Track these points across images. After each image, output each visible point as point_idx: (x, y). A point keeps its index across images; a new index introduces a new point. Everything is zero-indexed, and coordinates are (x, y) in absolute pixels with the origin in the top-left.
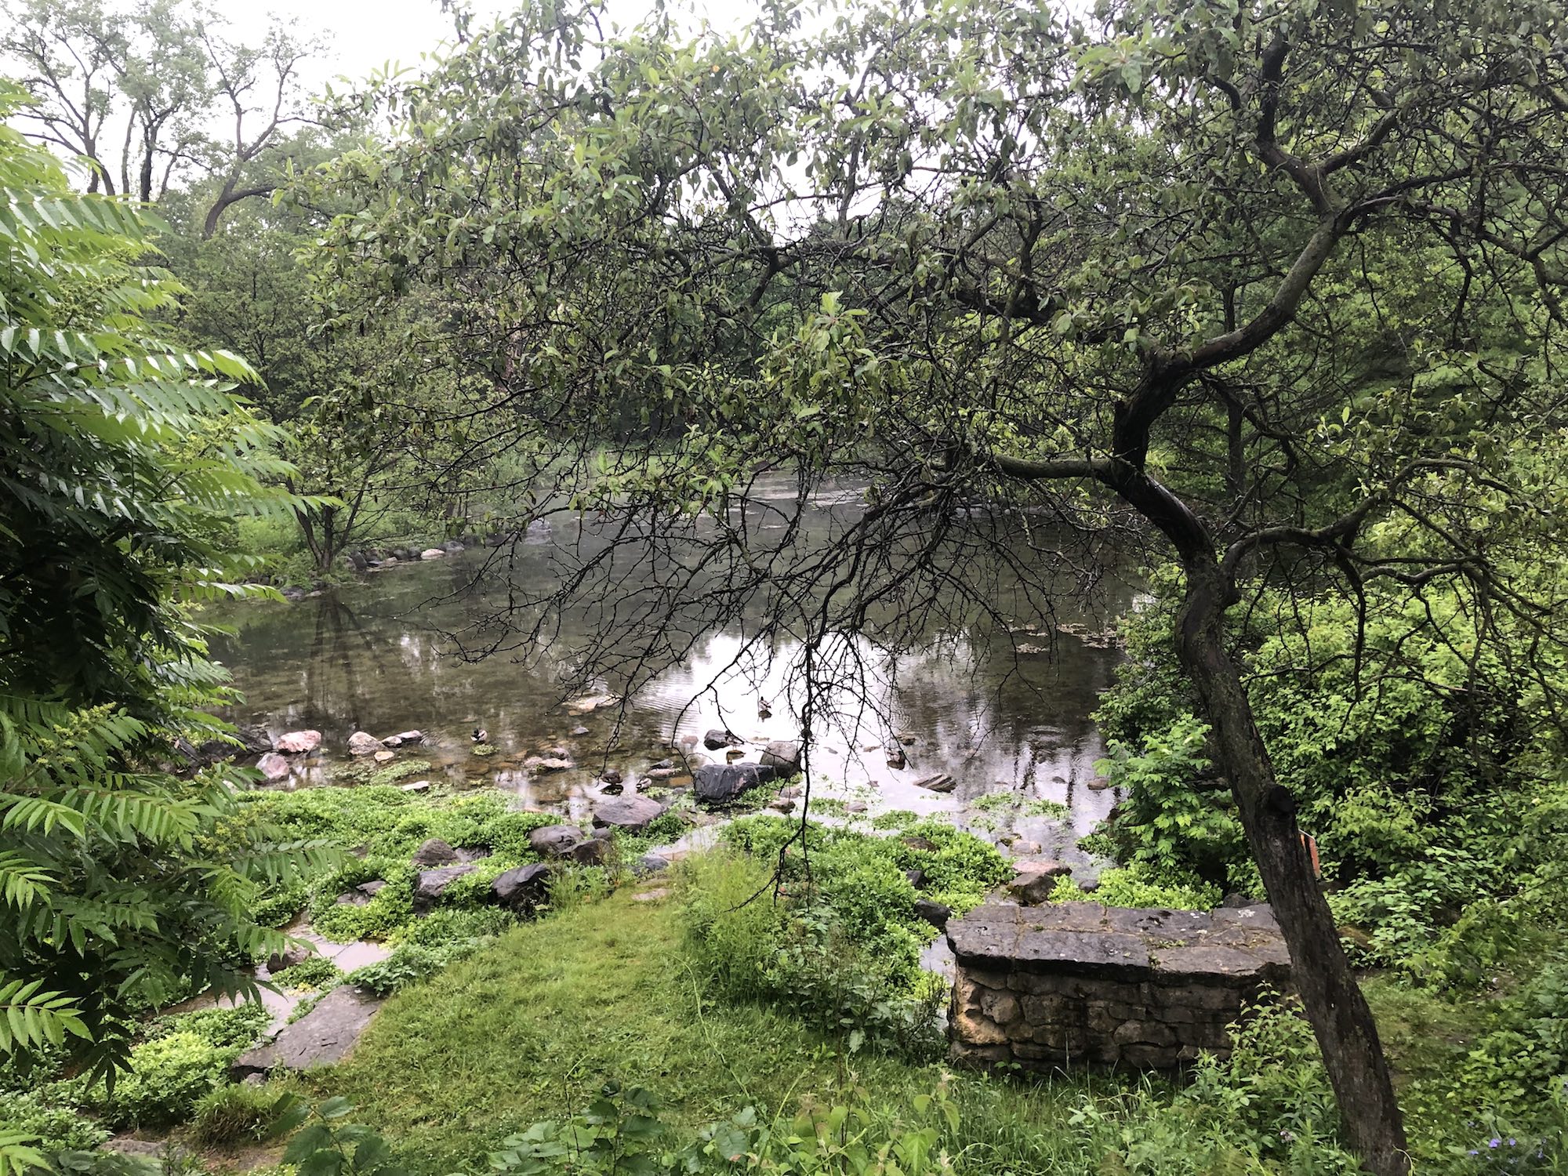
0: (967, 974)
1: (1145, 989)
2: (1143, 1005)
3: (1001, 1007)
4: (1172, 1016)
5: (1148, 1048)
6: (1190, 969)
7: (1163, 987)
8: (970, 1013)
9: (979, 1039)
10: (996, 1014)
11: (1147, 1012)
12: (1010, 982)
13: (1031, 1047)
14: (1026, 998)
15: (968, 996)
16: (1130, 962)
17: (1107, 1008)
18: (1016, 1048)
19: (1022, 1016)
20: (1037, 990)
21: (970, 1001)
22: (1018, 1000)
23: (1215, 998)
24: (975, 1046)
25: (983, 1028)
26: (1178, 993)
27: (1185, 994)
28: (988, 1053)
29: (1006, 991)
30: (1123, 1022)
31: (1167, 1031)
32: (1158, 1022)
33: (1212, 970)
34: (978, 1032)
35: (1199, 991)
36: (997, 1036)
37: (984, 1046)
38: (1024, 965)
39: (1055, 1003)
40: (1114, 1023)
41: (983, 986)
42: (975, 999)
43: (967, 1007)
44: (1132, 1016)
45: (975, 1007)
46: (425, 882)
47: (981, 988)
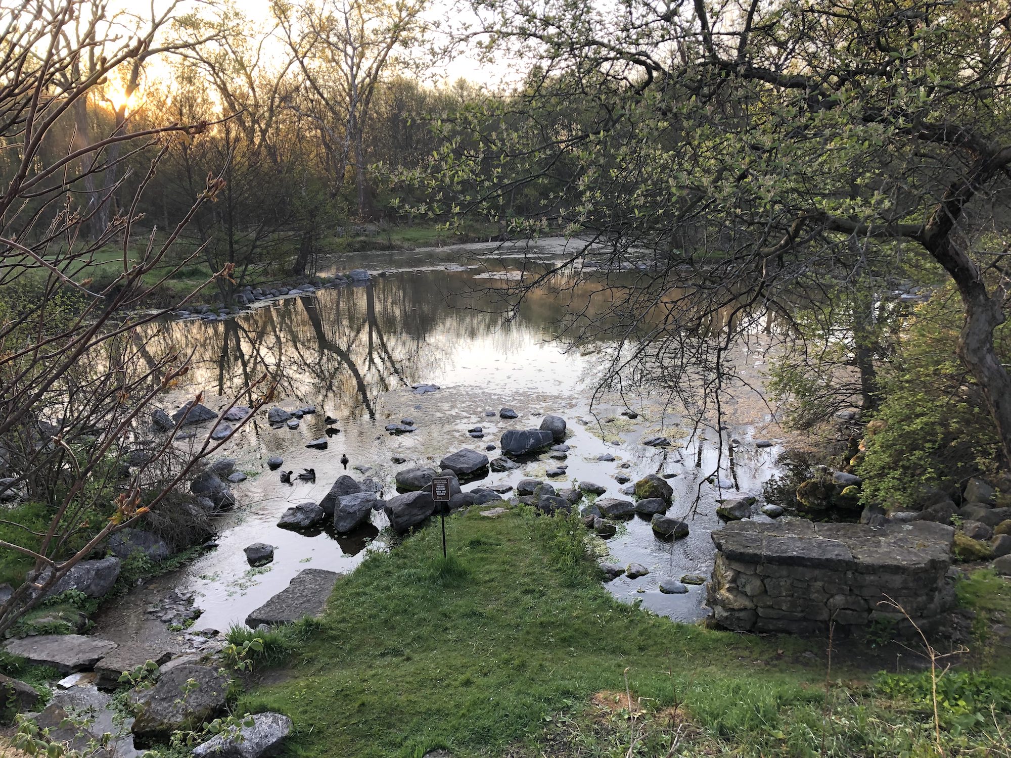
0: (729, 565)
1: (850, 575)
2: (846, 584)
3: (752, 586)
4: (866, 593)
5: (847, 612)
6: (881, 562)
7: (862, 573)
8: (729, 590)
9: (736, 605)
10: (748, 589)
11: (851, 590)
12: (759, 569)
13: (770, 611)
14: (769, 579)
15: (729, 578)
16: (840, 558)
17: (823, 587)
18: (760, 611)
19: (766, 591)
20: (778, 575)
21: (730, 582)
22: (762, 581)
23: (897, 581)
24: (733, 610)
25: (739, 599)
26: (872, 578)
27: (877, 578)
28: (742, 615)
29: (756, 574)
30: (832, 596)
31: (862, 602)
32: (857, 595)
33: (895, 563)
34: (735, 601)
35: (887, 577)
36: (747, 603)
37: (740, 610)
38: (770, 560)
39: (788, 583)
40: (828, 596)
41: (739, 572)
42: (733, 581)
43: (727, 586)
44: (841, 592)
45: (733, 585)
46: (344, 503)
47: (738, 574)
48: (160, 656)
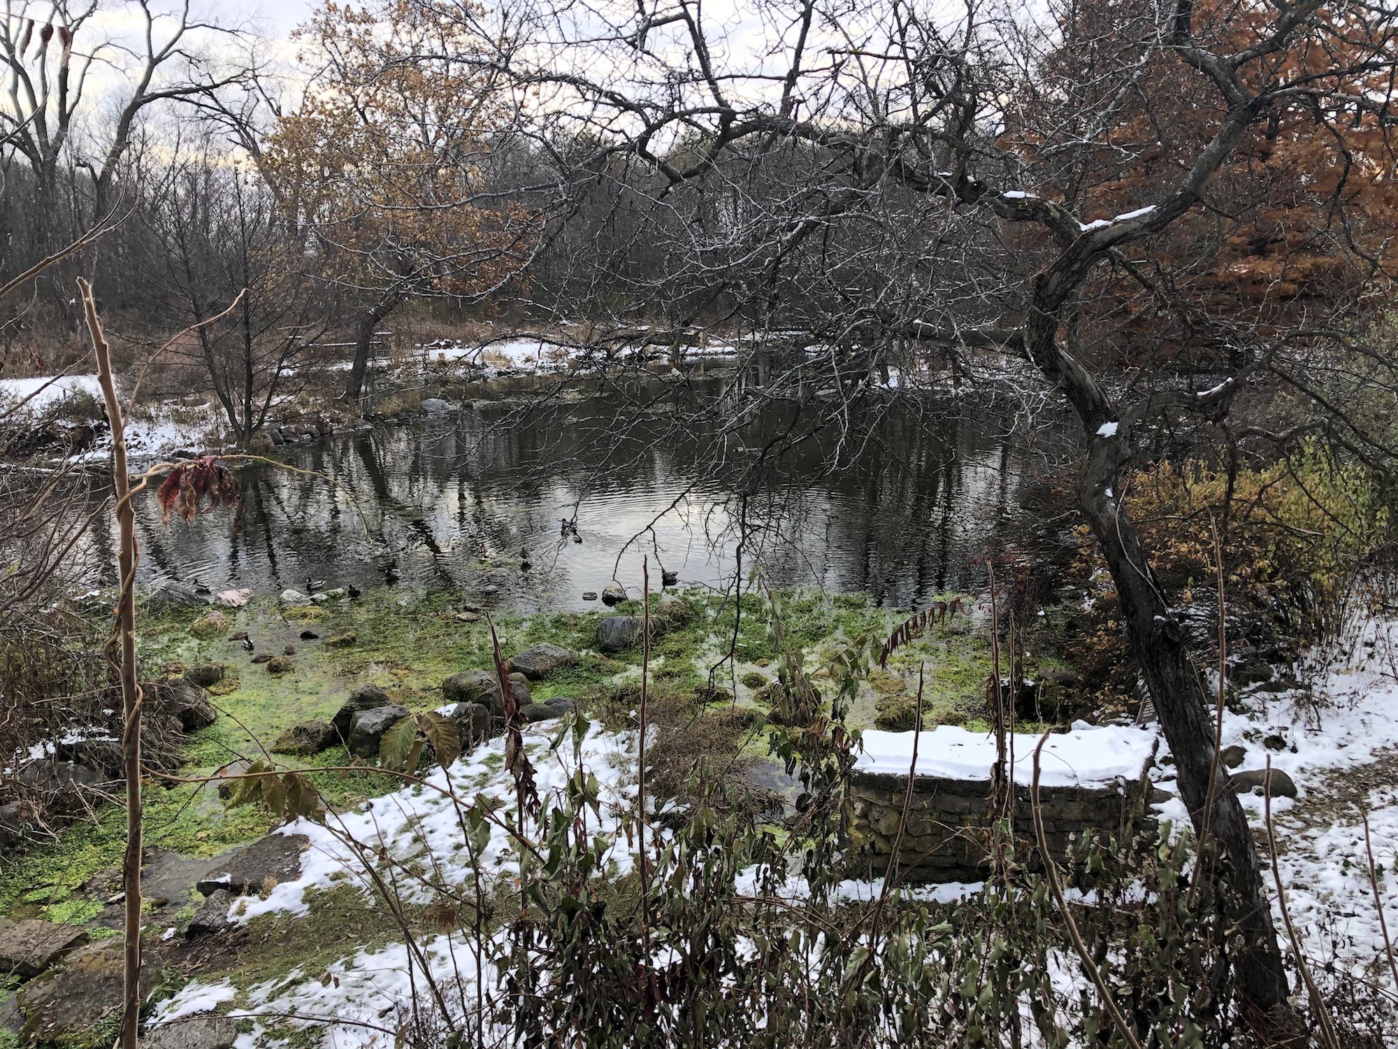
0: (857, 793)
3: (887, 821)
8: (858, 827)
10: (882, 826)
12: (895, 799)
13: (913, 855)
15: (858, 812)
18: (900, 856)
20: (919, 806)
21: (858, 816)
29: (891, 805)
36: (883, 846)
39: (935, 816)
41: (872, 803)
42: (864, 815)
43: (855, 822)
45: (864, 822)
46: (361, 721)
47: (869, 805)
48: (72, 938)
